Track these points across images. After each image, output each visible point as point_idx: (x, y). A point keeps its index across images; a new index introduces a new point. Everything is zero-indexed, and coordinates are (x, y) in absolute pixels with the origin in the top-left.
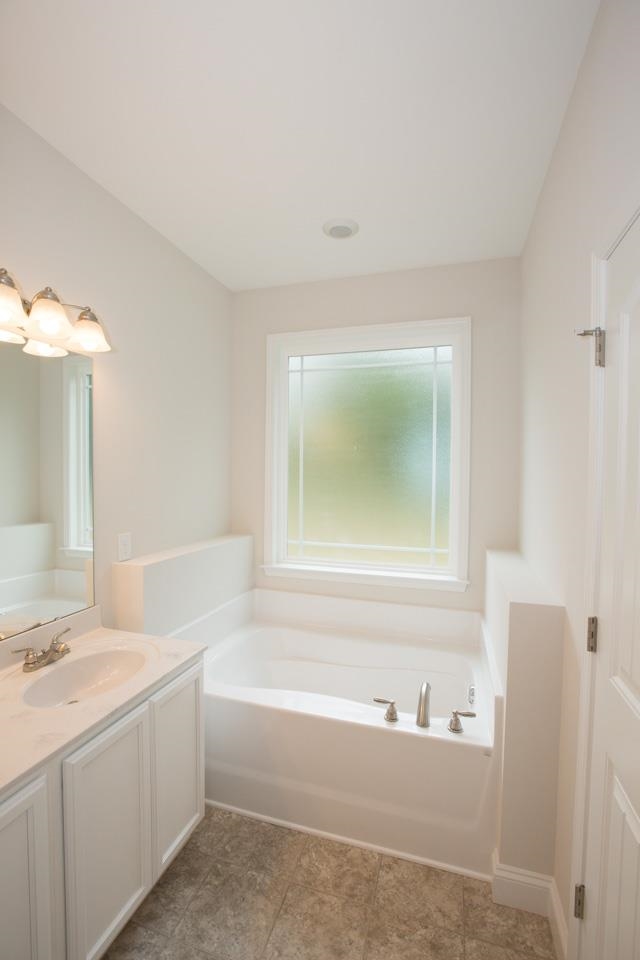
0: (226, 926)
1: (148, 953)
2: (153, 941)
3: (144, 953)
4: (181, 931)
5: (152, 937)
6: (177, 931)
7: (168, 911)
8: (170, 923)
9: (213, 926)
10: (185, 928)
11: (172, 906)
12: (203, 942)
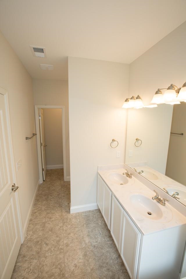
0: (105, 277)
1: (115, 259)
2: (116, 261)
3: (115, 258)
4: (113, 267)
5: (117, 262)
6: (114, 267)
7: (121, 269)
8: (118, 267)
9: (108, 274)
10: (113, 269)
11: (121, 271)
12: (107, 269)
